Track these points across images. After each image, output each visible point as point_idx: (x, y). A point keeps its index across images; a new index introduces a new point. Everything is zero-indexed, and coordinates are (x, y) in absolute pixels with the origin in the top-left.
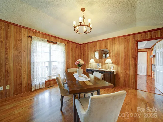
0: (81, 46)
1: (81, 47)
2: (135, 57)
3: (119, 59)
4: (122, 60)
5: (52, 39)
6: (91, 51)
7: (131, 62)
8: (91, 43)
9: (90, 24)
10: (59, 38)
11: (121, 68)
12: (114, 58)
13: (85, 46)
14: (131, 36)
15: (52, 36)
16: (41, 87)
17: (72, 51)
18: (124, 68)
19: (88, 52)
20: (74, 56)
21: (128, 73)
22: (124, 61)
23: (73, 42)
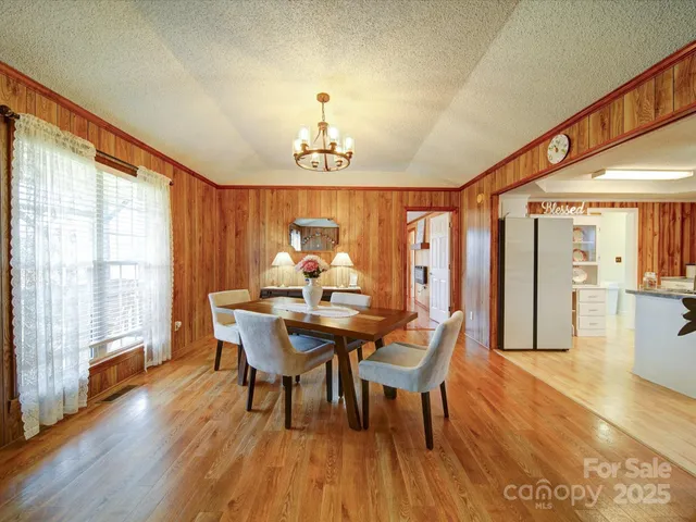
0: (220, 195)
1: (220, 199)
2: (402, 247)
3: (368, 253)
4: (373, 255)
5: (111, 146)
6: (270, 220)
7: (395, 260)
8: (272, 189)
9: (333, 144)
10: (142, 145)
11: (373, 278)
12: (355, 248)
13: (244, 198)
14: (395, 194)
15: (110, 128)
16: (74, 405)
17: (190, 213)
18: (380, 278)
19: (260, 221)
20: (198, 235)
21: (388, 290)
22: (380, 259)
23: (193, 174)
